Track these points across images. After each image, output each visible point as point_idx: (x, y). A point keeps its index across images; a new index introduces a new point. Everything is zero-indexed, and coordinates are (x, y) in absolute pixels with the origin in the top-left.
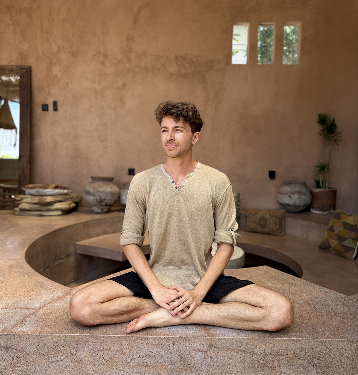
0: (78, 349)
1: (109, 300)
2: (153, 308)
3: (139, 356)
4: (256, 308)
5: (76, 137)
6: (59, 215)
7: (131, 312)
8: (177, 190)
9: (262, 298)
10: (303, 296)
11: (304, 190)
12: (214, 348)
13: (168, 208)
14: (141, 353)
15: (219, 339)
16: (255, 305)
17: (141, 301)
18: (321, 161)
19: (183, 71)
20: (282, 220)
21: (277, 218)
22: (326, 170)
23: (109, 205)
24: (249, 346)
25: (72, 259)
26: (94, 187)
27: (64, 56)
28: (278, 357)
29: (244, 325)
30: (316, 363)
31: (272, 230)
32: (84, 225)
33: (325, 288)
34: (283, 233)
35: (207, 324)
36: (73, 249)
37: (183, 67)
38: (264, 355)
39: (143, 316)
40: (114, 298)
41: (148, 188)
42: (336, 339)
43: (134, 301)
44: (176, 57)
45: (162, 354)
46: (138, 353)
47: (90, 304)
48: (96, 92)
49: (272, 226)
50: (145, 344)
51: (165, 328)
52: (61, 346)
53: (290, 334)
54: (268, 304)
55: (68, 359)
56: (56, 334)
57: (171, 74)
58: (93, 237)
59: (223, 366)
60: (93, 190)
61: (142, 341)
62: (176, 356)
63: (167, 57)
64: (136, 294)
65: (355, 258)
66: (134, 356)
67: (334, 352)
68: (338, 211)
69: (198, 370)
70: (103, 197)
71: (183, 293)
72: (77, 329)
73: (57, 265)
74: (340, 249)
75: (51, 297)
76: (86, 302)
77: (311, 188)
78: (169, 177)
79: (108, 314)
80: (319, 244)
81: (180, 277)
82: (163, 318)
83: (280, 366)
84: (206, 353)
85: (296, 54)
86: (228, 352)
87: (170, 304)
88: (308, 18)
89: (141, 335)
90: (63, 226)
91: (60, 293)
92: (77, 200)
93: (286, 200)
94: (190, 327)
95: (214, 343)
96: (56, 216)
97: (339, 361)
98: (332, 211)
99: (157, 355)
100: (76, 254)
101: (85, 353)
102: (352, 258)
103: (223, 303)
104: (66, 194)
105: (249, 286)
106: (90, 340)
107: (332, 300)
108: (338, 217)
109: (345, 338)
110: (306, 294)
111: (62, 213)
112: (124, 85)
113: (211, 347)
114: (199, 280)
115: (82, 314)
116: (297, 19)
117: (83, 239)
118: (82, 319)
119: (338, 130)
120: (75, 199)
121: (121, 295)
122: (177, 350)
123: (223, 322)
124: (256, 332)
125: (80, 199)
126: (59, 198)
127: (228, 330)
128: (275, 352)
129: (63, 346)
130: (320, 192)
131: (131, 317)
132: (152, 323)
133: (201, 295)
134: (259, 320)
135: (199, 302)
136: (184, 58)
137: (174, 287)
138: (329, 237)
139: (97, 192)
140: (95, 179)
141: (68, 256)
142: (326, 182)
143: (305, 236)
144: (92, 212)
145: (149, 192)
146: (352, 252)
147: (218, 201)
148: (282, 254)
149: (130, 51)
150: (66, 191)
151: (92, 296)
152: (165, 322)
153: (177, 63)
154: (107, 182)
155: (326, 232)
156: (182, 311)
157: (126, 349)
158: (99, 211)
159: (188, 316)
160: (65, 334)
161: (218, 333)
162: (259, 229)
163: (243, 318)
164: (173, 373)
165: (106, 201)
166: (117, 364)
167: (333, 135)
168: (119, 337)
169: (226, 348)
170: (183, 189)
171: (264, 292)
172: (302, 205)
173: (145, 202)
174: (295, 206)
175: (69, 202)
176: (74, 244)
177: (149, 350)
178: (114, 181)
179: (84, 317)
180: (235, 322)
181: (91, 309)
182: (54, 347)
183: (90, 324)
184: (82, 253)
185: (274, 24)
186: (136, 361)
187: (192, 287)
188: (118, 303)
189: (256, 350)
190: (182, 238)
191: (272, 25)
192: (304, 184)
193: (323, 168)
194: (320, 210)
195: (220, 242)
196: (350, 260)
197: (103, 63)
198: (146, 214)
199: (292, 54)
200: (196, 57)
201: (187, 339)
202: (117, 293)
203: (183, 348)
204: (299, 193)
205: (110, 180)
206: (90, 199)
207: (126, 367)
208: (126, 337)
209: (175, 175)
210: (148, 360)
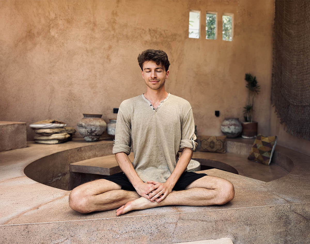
0: (77, 232)
1: (102, 193)
2: (136, 197)
3: (126, 232)
4: (210, 190)
5: (71, 84)
6: (56, 144)
7: (120, 201)
8: (155, 110)
9: (214, 183)
10: (240, 184)
11: (237, 123)
12: (182, 220)
13: (148, 123)
14: (128, 229)
15: (185, 213)
16: (209, 188)
17: (127, 193)
18: (248, 104)
19: (155, 40)
20: (224, 142)
21: (221, 141)
22: (251, 110)
23: (98, 136)
24: (206, 217)
25: (68, 177)
26: (86, 122)
27: (60, 22)
28: (225, 222)
29: (202, 202)
30: (249, 223)
31: (218, 149)
32: (78, 150)
33: (253, 179)
34: (225, 151)
35: (177, 205)
36: (68, 169)
37: (155, 37)
38: (216, 222)
39: (129, 203)
40: (106, 191)
41: (132, 110)
42: (261, 206)
43: (123, 193)
44: (150, 30)
45: (144, 228)
46: (125, 230)
47: (86, 196)
48: (87, 51)
49: (218, 146)
50: (131, 222)
51: (146, 210)
52: (62, 230)
53: (232, 206)
54: (218, 186)
55: (68, 240)
56: (58, 222)
57: (146, 42)
58: (85, 159)
59: (188, 232)
60: (85, 124)
61: (129, 220)
62: (155, 229)
63: (143, 30)
64: (123, 188)
65: (270, 164)
66: (122, 232)
67: (260, 215)
68: (259, 135)
69: (170, 237)
70: (93, 129)
71: (158, 186)
72: (75, 217)
73: (54, 181)
74: (261, 159)
75: (51, 198)
76: (82, 195)
77: (242, 122)
78: (148, 102)
79: (101, 203)
80: (247, 157)
81: (156, 174)
82: (144, 203)
83: (227, 228)
84: (177, 225)
85: (230, 37)
86: (191, 222)
87: (149, 194)
88: (237, 12)
89: (128, 216)
90: (60, 151)
91: (59, 195)
92: (71, 132)
93: (226, 130)
94: (164, 208)
95: (182, 216)
96: (53, 144)
97: (263, 220)
98: (255, 136)
99: (140, 229)
100: (71, 172)
101: (82, 235)
102: (268, 164)
103: (188, 189)
104: (62, 127)
105: (205, 177)
106: (86, 224)
107: (258, 185)
108: (259, 138)
109: (266, 205)
110: (242, 183)
111: (58, 142)
112: (110, 47)
113: (180, 219)
114: (170, 175)
115: (80, 204)
116: (232, 12)
117: (77, 161)
118: (79, 208)
119: (258, 84)
120: (70, 131)
121: (112, 189)
122: (155, 225)
123: (188, 202)
124: (210, 207)
125: (74, 131)
126: (56, 130)
127: (191, 207)
128: (223, 219)
129: (64, 231)
130: (247, 124)
131: (120, 205)
132: (136, 207)
133: (171, 185)
134: (212, 198)
135: (171, 190)
136: (155, 31)
137: (151, 182)
138: (254, 152)
139: (88, 125)
140: (86, 116)
141: (64, 174)
142: (251, 118)
143: (239, 153)
144: (85, 141)
145: (133, 113)
146: (268, 160)
147: (184, 118)
148: (225, 164)
149: (114, 22)
150: (62, 125)
151: (88, 190)
152: (146, 205)
153: (150, 34)
154: (96, 118)
155: (252, 148)
156: (159, 198)
157: (116, 227)
158: (90, 140)
159: (162, 200)
160: (65, 221)
161: (184, 210)
162: (209, 149)
163: (202, 197)
164: (152, 241)
165: (95, 132)
166: (108, 240)
167: (255, 88)
168: (110, 219)
169: (190, 219)
170: (159, 110)
171: (214, 179)
172: (236, 133)
173: (130, 120)
174: (232, 133)
175: (65, 134)
176: (70, 164)
177: (134, 227)
178: (102, 117)
179: (82, 206)
180: (196, 201)
181: (87, 200)
182: (55, 232)
183: (86, 211)
184: (76, 171)
185: (216, 13)
186: (124, 236)
187: (165, 181)
188: (110, 194)
189: (211, 219)
190: (159, 145)
191: (215, 14)
192: (237, 119)
193: (249, 109)
194: (248, 136)
195: (184, 147)
196: (267, 165)
197: (93, 30)
198: (131, 129)
199: (228, 37)
200: (164, 31)
201: (163, 216)
202: (108, 187)
203: (159, 222)
204: (235, 125)
205: (99, 116)
206: (83, 130)
207: (116, 242)
208: (116, 219)
209: (153, 101)
210: (133, 234)
